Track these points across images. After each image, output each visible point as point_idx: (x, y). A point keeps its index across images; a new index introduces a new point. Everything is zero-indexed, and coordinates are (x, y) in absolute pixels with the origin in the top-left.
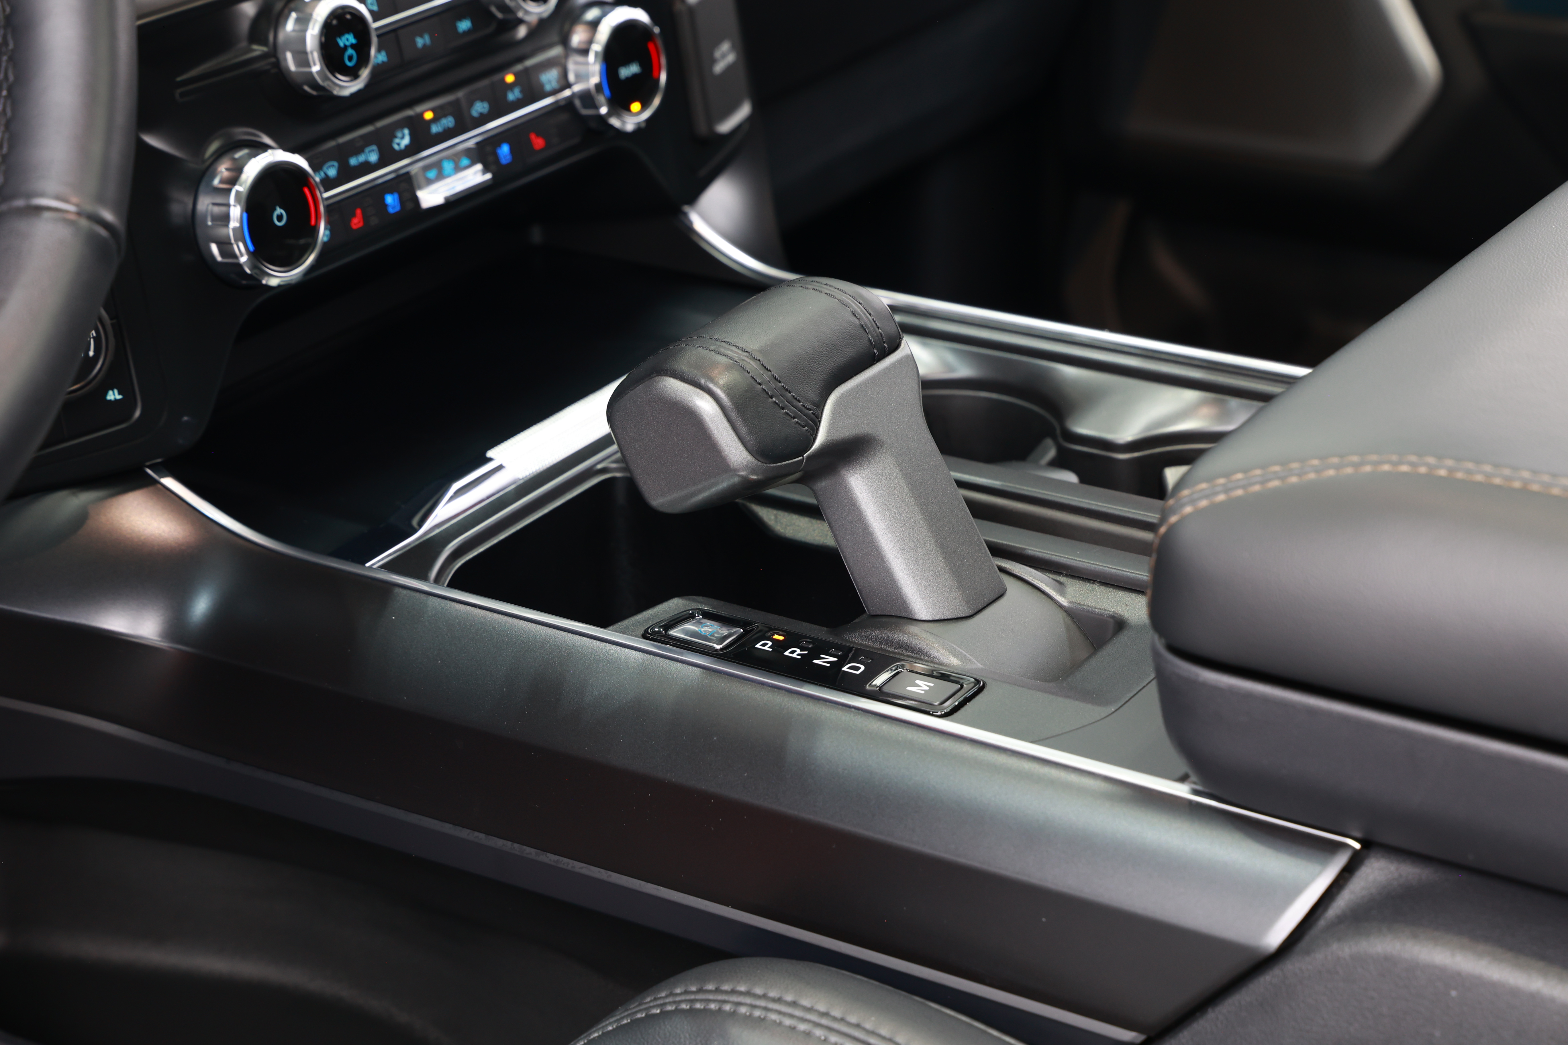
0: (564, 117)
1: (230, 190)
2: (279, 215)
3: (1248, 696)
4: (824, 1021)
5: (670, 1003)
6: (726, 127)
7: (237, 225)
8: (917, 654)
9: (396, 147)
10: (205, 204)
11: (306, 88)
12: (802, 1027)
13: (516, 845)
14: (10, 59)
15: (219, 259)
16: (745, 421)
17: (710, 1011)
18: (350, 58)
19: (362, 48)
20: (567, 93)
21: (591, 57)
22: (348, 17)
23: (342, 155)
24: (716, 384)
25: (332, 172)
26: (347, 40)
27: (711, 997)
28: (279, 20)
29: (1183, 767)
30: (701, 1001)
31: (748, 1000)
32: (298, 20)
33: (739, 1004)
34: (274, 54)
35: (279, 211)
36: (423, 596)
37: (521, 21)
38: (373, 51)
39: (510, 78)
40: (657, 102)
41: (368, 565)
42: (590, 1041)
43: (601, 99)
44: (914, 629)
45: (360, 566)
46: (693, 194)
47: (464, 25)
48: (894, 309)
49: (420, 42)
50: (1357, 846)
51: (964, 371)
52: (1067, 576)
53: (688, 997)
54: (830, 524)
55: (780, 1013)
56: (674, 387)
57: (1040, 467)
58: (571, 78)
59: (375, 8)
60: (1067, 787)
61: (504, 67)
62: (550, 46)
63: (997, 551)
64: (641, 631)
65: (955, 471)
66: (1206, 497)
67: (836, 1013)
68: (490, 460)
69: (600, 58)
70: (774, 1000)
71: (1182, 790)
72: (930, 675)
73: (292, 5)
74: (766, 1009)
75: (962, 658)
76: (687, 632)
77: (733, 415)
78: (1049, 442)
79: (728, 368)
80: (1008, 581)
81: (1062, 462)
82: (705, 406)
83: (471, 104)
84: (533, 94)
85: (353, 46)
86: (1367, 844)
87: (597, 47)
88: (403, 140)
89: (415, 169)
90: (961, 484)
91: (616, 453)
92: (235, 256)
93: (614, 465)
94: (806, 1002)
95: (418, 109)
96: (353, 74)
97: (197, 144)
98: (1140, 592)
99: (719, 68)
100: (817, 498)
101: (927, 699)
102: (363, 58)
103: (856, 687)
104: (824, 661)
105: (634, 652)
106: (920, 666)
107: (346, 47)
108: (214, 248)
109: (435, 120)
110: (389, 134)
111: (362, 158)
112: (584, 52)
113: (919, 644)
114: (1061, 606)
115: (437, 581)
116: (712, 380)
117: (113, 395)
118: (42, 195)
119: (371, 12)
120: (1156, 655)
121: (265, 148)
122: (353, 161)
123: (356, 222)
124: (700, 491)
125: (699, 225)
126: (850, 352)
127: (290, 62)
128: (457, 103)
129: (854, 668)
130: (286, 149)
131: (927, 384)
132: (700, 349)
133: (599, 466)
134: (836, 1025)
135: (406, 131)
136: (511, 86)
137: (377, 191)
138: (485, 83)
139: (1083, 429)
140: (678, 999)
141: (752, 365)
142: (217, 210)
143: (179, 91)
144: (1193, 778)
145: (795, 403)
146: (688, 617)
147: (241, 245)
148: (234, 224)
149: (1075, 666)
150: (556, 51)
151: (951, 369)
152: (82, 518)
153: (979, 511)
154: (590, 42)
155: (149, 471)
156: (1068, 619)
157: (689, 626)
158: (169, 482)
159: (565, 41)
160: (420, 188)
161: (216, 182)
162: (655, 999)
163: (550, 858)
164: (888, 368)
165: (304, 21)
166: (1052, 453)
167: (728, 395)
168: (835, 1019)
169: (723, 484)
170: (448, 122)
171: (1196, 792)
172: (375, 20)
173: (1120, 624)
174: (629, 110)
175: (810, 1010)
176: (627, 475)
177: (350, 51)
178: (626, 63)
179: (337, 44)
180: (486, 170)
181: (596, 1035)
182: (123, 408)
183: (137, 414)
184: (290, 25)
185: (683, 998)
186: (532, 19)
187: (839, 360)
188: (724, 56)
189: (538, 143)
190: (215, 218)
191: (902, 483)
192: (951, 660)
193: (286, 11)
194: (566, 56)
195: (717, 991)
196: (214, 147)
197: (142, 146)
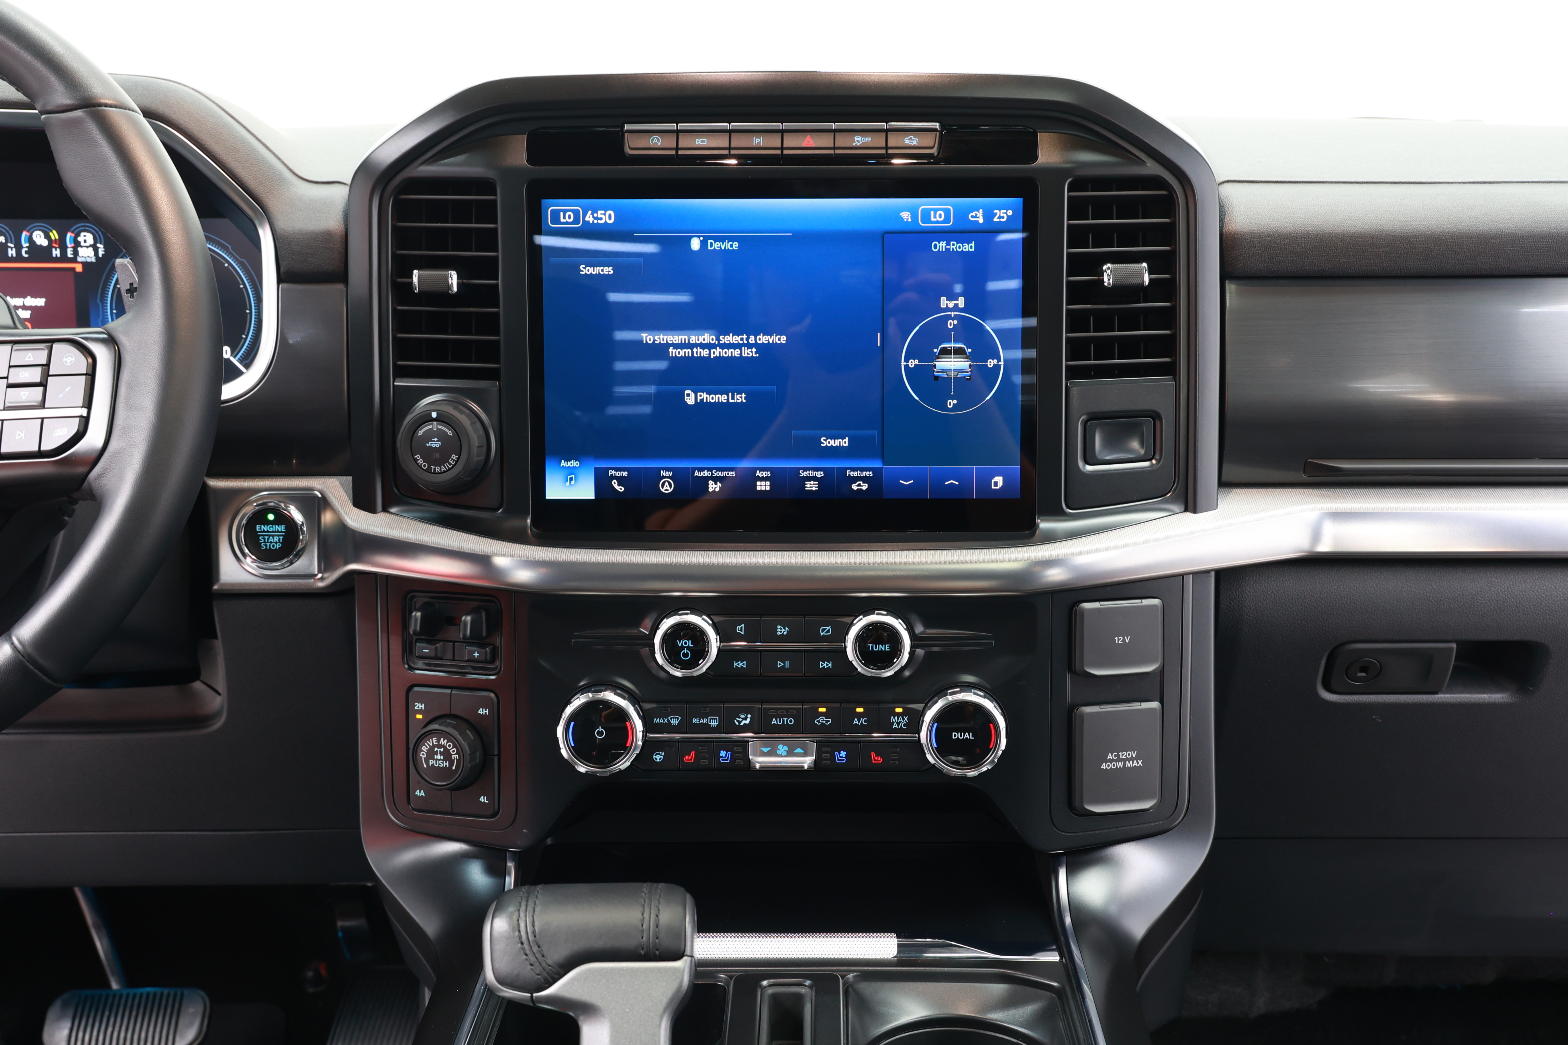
9: (745, 723)
18: (685, 655)
19: (698, 653)
22: (691, 630)
26: (687, 644)
38: (711, 657)
85: (689, 649)
88: (749, 721)
89: (754, 741)
96: (686, 665)
107: (682, 648)
135: (749, 716)
143: (574, 640)
160: (753, 754)
177: (686, 651)
179: (678, 645)
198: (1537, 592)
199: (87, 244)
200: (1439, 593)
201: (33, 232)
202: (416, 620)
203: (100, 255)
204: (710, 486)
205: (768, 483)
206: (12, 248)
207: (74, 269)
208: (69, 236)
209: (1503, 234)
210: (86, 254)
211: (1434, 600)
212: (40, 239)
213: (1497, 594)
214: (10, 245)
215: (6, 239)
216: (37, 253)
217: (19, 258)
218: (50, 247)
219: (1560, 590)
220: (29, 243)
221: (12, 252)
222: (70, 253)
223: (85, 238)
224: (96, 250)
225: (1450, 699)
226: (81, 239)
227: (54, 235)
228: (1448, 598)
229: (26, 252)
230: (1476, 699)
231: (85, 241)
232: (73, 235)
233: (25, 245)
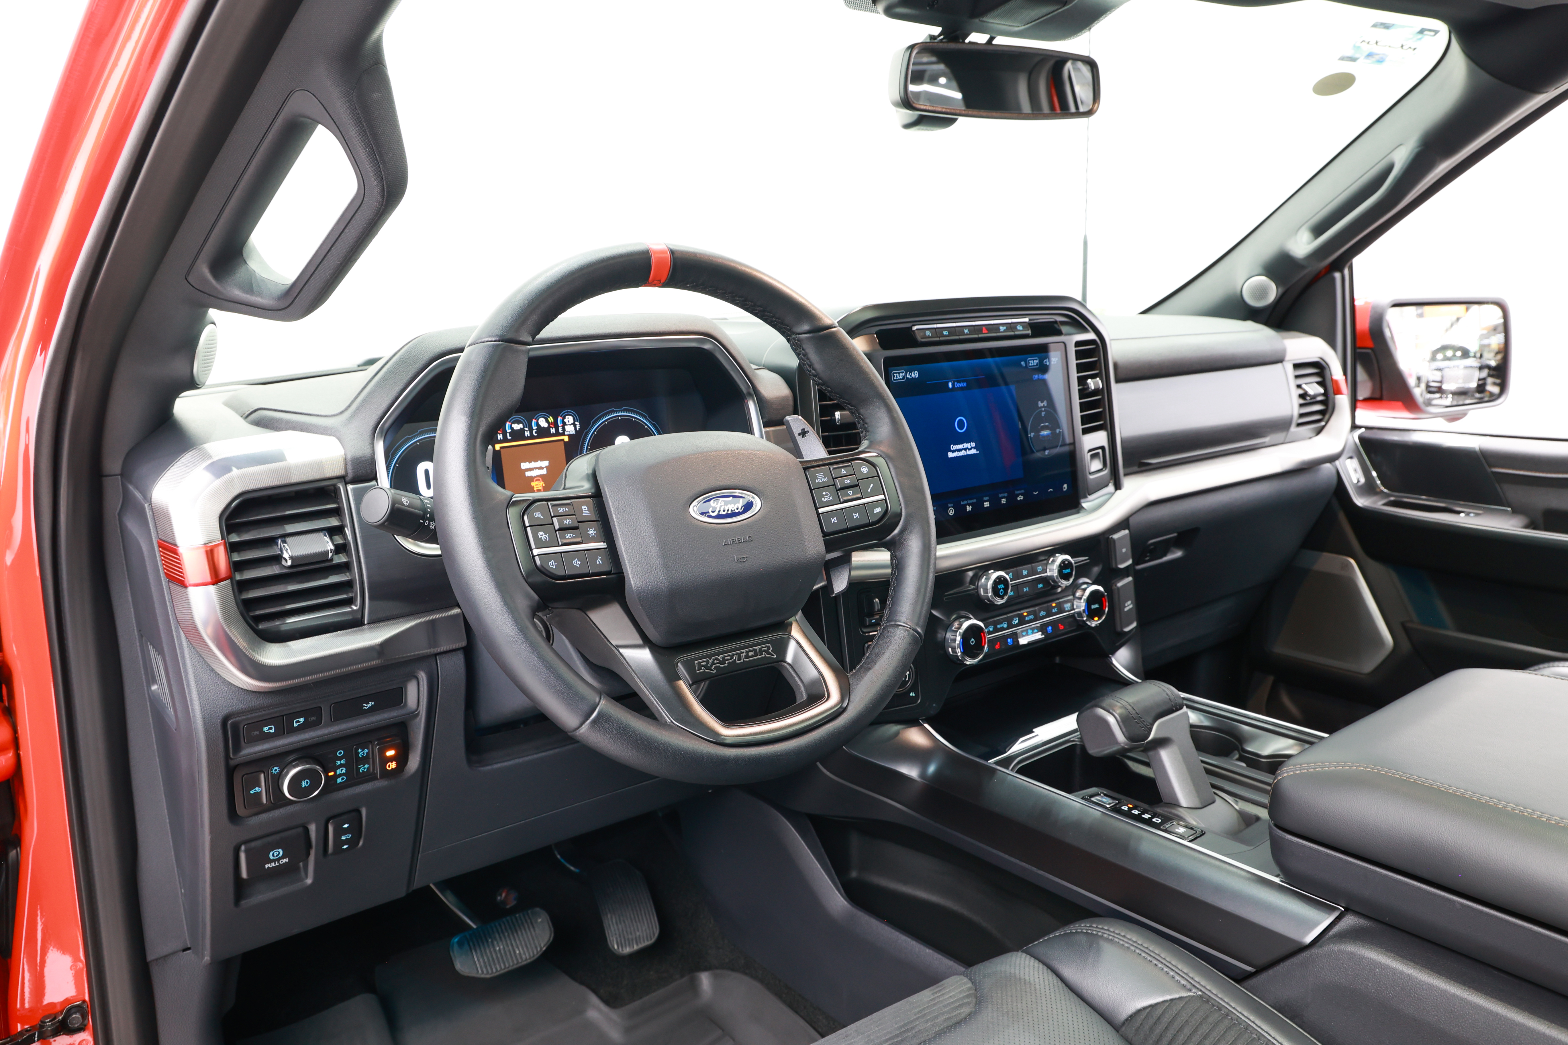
0: (1071, 620)
1: (957, 631)
2: (972, 641)
3: (1304, 846)
4: (1135, 944)
5: (1079, 929)
6: (1127, 629)
7: (959, 643)
8: (1180, 818)
9: (1013, 623)
10: (949, 635)
11: (986, 601)
12: (1126, 945)
13: (1030, 866)
14: (896, 578)
15: (951, 653)
16: (1125, 727)
17: (1094, 934)
18: (1002, 592)
19: (1006, 589)
20: (1073, 612)
21: (1082, 601)
22: (1002, 579)
23: (995, 624)
24: (1116, 713)
25: (991, 629)
26: (1002, 586)
27: (1094, 929)
28: (980, 578)
29: (1278, 872)
30: (1091, 930)
31: (1108, 932)
32: (986, 579)
33: (1104, 933)
34: (977, 588)
35: (972, 640)
36: (1006, 775)
37: (1060, 586)
38: (1009, 591)
39: (1054, 605)
40: (1104, 618)
41: (989, 762)
42: (1049, 938)
43: (1085, 615)
44: (1180, 809)
45: (986, 762)
46: (1113, 652)
47: (1040, 586)
48: (1184, 699)
49: (1025, 590)
50: (1343, 910)
51: (1206, 723)
52: (1239, 799)
53: (1086, 928)
54: (1153, 769)
55: (1119, 939)
56: (1101, 712)
57: (1234, 760)
58: (1075, 607)
59: (1012, 577)
60: (1233, 874)
61: (1053, 601)
62: (1069, 596)
63: (1214, 786)
64: (1081, 797)
65: (1201, 757)
66: (1293, 771)
67: (1140, 942)
68: (1034, 732)
69: (1085, 601)
70: (1117, 934)
71: (1277, 880)
72: (1186, 827)
73: (985, 574)
74: (1114, 936)
75: (1198, 822)
76: (1097, 800)
77: (1121, 724)
78: (1236, 752)
79: (1121, 707)
80: (1217, 798)
81: (1241, 759)
82: (1111, 720)
83: (1040, 612)
84: (1061, 611)
85: (1003, 588)
86: (1347, 910)
87: (1085, 597)
88: (1016, 621)
89: (1018, 631)
90: (1203, 762)
91: (1078, 735)
92: (957, 653)
93: (1077, 740)
94: (1128, 936)
95: (1022, 612)
96: (1002, 597)
97: (949, 615)
98: (1266, 808)
99: (1126, 609)
100: (1149, 760)
101: (1182, 835)
102: (1006, 593)
103: (1157, 826)
104: (1146, 816)
105: (1078, 803)
106: (1181, 823)
107: (1000, 589)
108: (950, 650)
109: (1027, 616)
110: (1012, 619)
111: (1001, 626)
112: (1080, 599)
113: (1182, 815)
114: (1236, 809)
115: (1012, 770)
116: (1114, 711)
117: (912, 694)
118: (900, 621)
119: (1010, 578)
120: (1270, 827)
121: (971, 619)
122: (998, 626)
123: (997, 647)
124: (1107, 750)
125: (1115, 662)
126: (1165, 708)
127: (982, 592)
128: (1035, 610)
129: (1157, 820)
130: (977, 620)
131: (1192, 726)
132: (1111, 700)
133: (1072, 739)
134: (1139, 947)
135: (1017, 618)
136: (1054, 607)
137: (1005, 637)
138: (1045, 605)
139: (1250, 748)
140: (1082, 928)
141: (1129, 707)
142: (952, 637)
143: (945, 598)
144: (1281, 876)
145: (1144, 723)
146: (1098, 795)
147: (959, 649)
148: (957, 642)
149: (1240, 831)
150: (1071, 597)
151: (1202, 722)
152: (897, 734)
153: (1208, 772)
154: (1083, 595)
155: (920, 721)
156: (1238, 815)
157: (1098, 798)
158: (926, 726)
159: (1074, 594)
160: (1020, 638)
161: (953, 628)
162: (1074, 927)
163: (1041, 872)
164: (1178, 715)
165: (988, 579)
166: (1237, 756)
167: (1120, 717)
168: (1139, 944)
169: (1115, 748)
170: (1032, 617)
171: (1282, 881)
172: (1011, 581)
173: (1258, 819)
174: (1094, 620)
175: (1130, 940)
176: (1081, 743)
177: (1002, 590)
178: (1094, 604)
179: (998, 588)
180: (1042, 634)
181: (1052, 936)
182: (915, 699)
183: (919, 701)
184: (983, 580)
185: (1084, 928)
186: (1063, 586)
187: (1160, 710)
188: (1128, 605)
189: (1061, 627)
190: (951, 640)
191: (1180, 756)
192: (1194, 823)
193: (982, 575)
194: (1074, 600)
195: (1097, 927)
196: (954, 617)
197: (931, 614)
199: (570, 423)
201: (539, 419)
202: (877, 603)
203: (578, 429)
204: (967, 508)
205: (988, 503)
206: (527, 431)
207: (563, 440)
208: (560, 419)
210: (570, 429)
212: (543, 423)
214: (526, 429)
215: (524, 426)
216: (543, 432)
217: (532, 437)
218: (549, 427)
220: (537, 426)
221: (527, 434)
222: (560, 430)
223: (568, 419)
224: (575, 426)
226: (566, 420)
227: (551, 419)
229: (536, 432)
231: (569, 421)
232: (561, 418)
233: (535, 427)
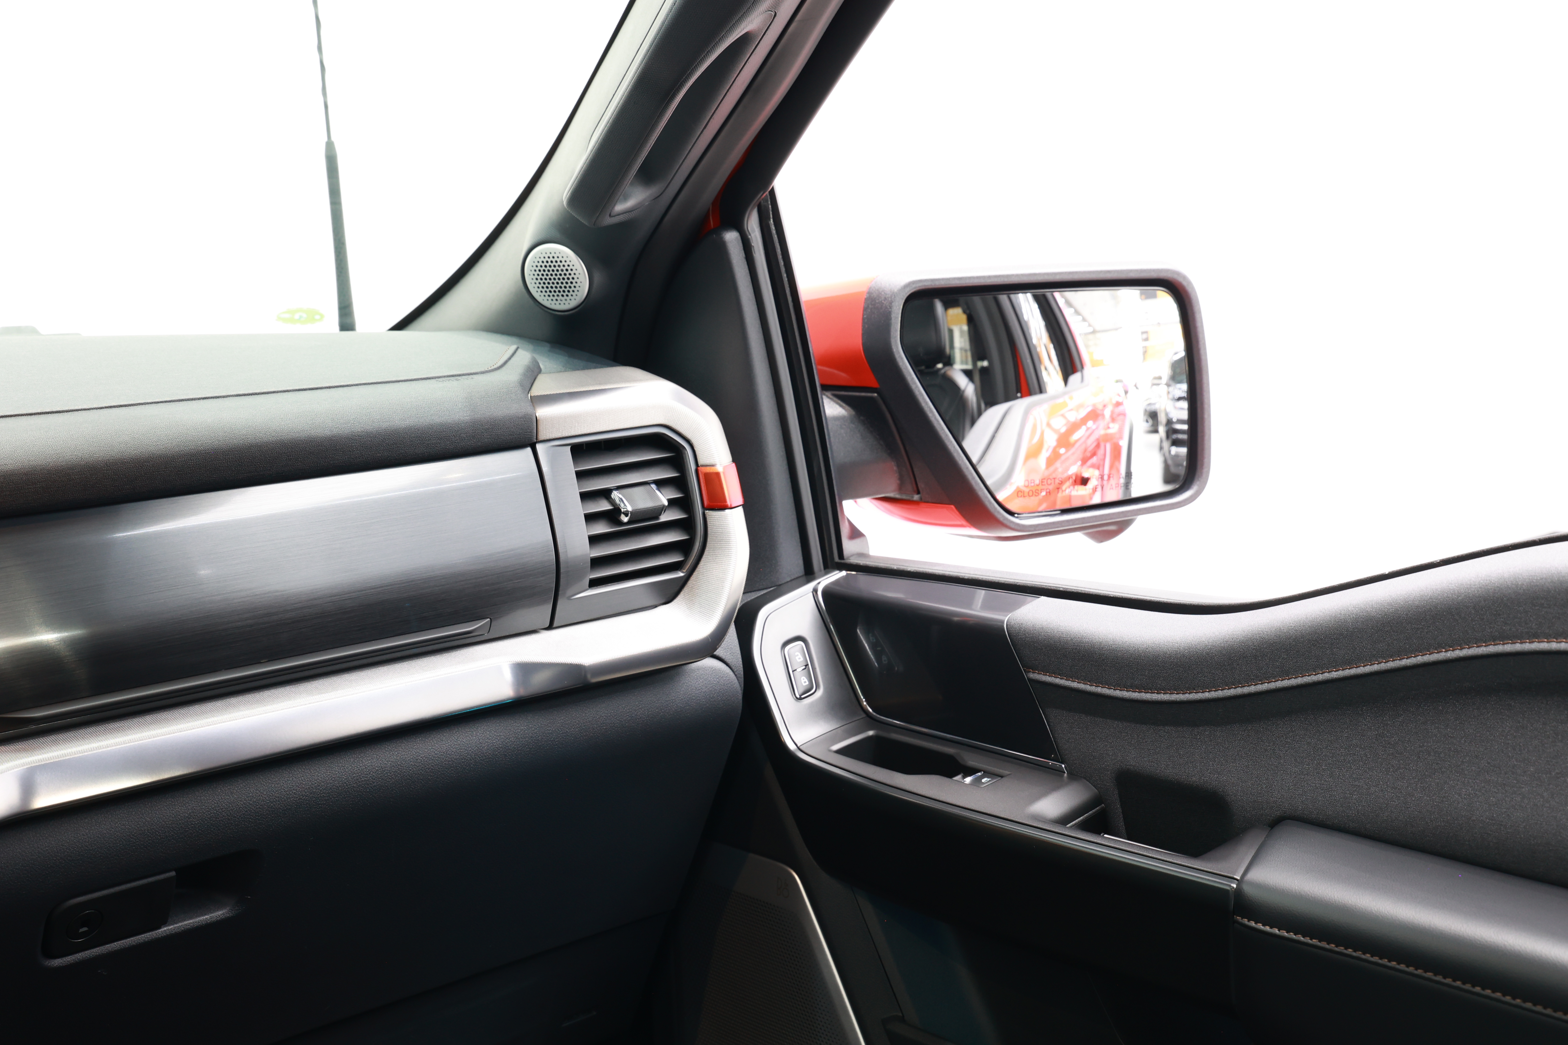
198: (245, 800)
200: (153, 824)
209: (155, 456)
211: (150, 833)
213: (208, 811)
219: (265, 793)
225: (174, 930)
228: (163, 828)
230: (199, 922)
